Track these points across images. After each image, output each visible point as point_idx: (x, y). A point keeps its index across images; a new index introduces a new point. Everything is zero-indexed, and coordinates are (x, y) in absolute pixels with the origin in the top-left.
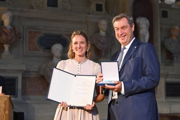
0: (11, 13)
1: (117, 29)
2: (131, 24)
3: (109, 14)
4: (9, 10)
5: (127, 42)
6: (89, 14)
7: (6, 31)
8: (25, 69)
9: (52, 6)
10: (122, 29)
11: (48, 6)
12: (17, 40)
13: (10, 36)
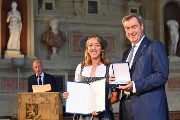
0: (57, 20)
1: (127, 28)
4: (56, 17)
5: (138, 40)
7: (54, 36)
8: (70, 68)
9: (92, 12)
11: (89, 12)
12: (63, 43)
13: (57, 40)
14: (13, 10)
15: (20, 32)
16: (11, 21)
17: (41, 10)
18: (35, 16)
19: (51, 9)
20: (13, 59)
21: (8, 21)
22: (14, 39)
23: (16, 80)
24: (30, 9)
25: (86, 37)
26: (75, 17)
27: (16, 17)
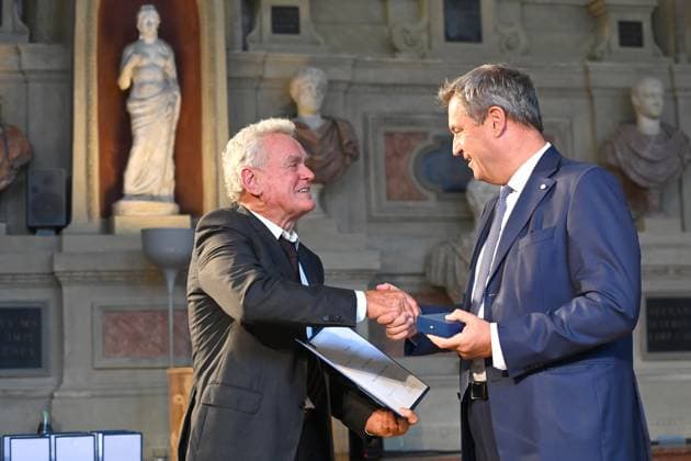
0: (322, 73)
4: (313, 63)
7: (306, 137)
8: (377, 266)
9: (461, 39)
11: (448, 38)
12: (347, 166)
13: (320, 154)
14: (142, 40)
15: (174, 128)
16: (135, 81)
17: (254, 33)
18: (231, 62)
19: (296, 30)
20: (146, 234)
21: (125, 83)
22: (152, 154)
23: (159, 318)
24: (212, 34)
25: (437, 138)
26: (391, 60)
27: (154, 66)
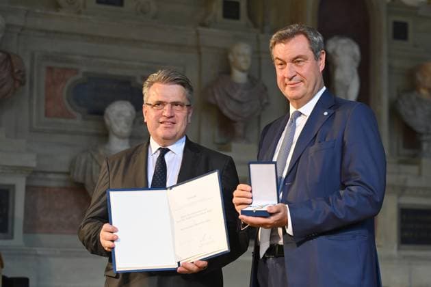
1: (280, 62)
2: (317, 52)
3: (256, 26)
6: (203, 25)
9: (108, 2)
10: (293, 65)
12: (15, 89)
26: (55, 13)
